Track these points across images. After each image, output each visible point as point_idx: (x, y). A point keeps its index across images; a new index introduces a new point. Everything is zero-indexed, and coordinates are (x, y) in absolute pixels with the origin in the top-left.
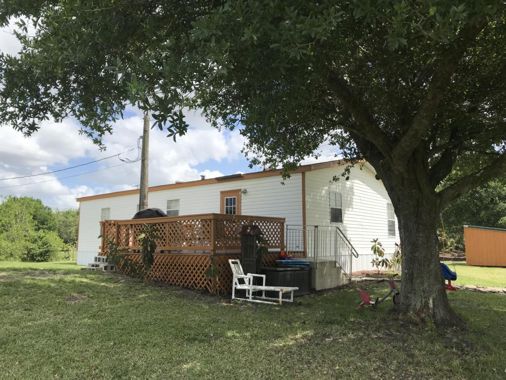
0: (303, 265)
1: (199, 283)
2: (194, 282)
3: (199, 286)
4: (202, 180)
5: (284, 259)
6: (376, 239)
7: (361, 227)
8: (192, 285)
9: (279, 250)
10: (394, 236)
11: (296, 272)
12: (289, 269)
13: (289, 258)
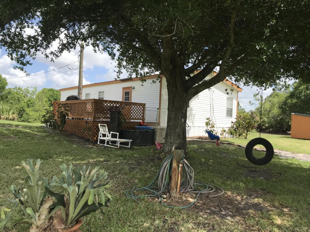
0: (148, 129)
1: (87, 135)
2: (85, 135)
3: (87, 137)
4: (115, 80)
5: (142, 126)
6: (208, 118)
7: (204, 110)
8: (85, 137)
9: (141, 121)
10: (231, 117)
11: (142, 133)
12: (138, 131)
13: (144, 126)
